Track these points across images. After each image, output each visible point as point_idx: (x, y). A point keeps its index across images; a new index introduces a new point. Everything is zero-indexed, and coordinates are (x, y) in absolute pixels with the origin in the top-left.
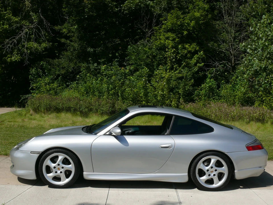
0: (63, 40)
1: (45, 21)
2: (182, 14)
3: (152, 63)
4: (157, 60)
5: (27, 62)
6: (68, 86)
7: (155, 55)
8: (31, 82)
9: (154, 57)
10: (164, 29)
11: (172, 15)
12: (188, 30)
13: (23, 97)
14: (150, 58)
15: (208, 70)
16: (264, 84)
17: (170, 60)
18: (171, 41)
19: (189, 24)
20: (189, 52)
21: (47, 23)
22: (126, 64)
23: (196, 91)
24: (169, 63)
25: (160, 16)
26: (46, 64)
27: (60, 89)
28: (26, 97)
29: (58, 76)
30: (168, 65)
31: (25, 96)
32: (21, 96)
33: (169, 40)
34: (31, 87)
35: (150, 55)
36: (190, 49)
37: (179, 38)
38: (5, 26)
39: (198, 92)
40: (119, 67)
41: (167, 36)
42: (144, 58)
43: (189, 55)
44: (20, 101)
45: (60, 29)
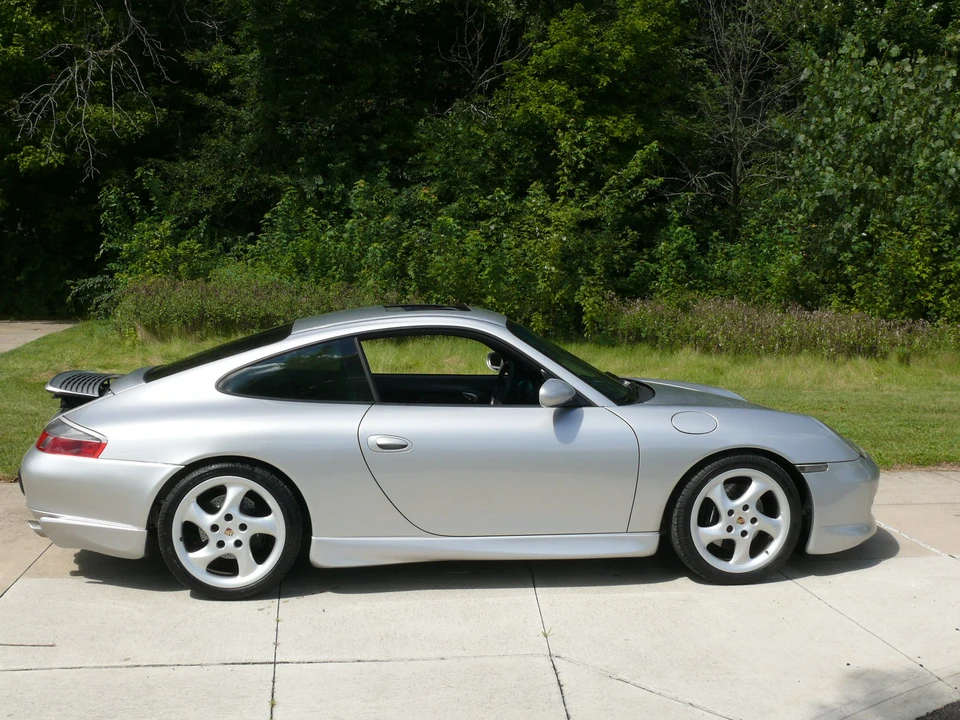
0: (201, 99)
1: (147, 37)
2: (593, 21)
3: (499, 175)
4: (513, 166)
5: (91, 170)
6: (227, 248)
7: (509, 148)
8: (104, 237)
9: (505, 156)
10: (536, 66)
11: (564, 24)
12: (612, 73)
13: (75, 285)
14: (490, 159)
15: (673, 198)
16: (858, 241)
17: (569, 167)
18: (557, 106)
19: (614, 55)
20: (615, 141)
21: (150, 42)
22: (409, 179)
23: (636, 264)
24: (564, 174)
25: (518, 27)
26: (155, 176)
27: (206, 259)
28: (86, 287)
29: (196, 216)
30: (562, 183)
31: (83, 283)
32: (69, 282)
33: (552, 103)
34: (101, 252)
35: (492, 149)
36: (617, 134)
37: (581, 96)
38: (12, 51)
39: (645, 266)
40: (391, 188)
41: (545, 88)
42: (474, 158)
43: (612, 152)
44: (69, 298)
45: (203, 63)
